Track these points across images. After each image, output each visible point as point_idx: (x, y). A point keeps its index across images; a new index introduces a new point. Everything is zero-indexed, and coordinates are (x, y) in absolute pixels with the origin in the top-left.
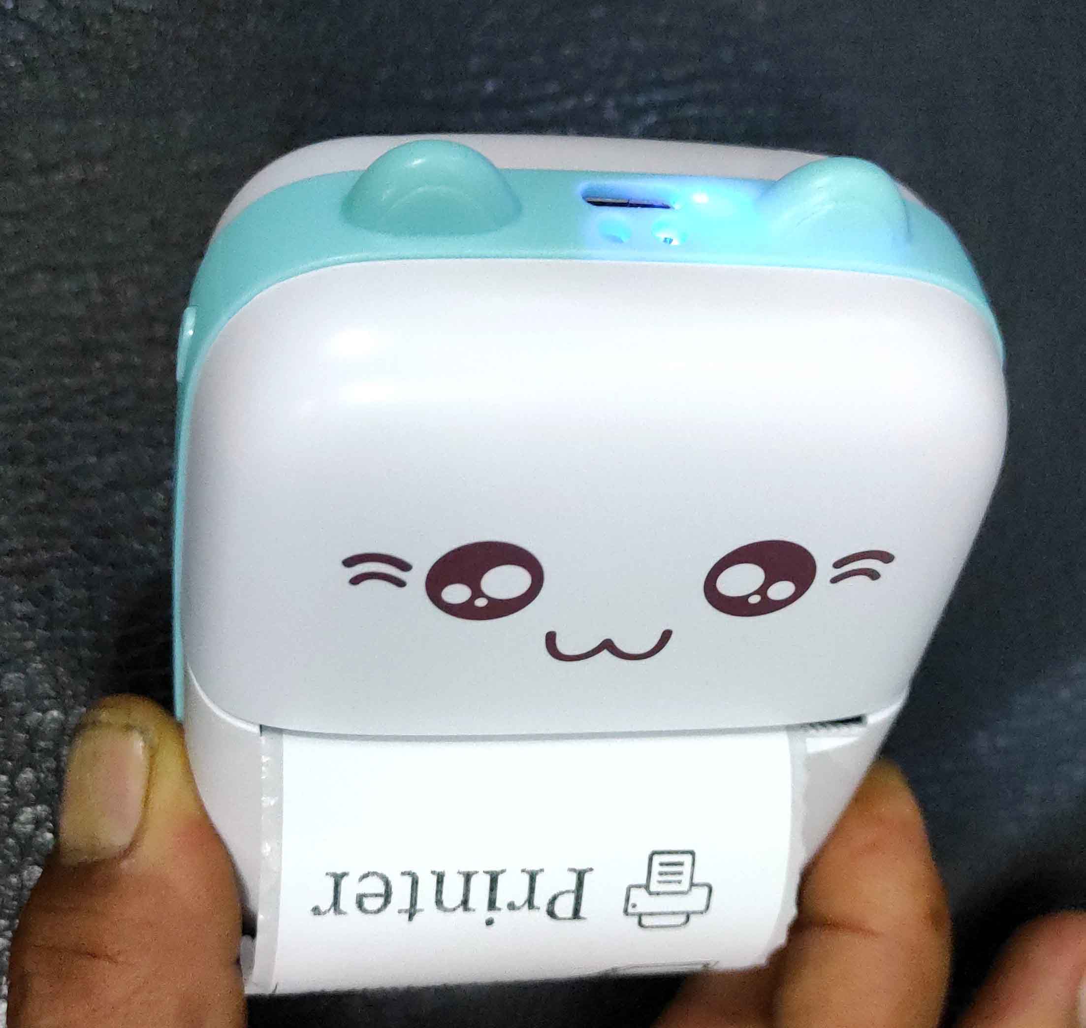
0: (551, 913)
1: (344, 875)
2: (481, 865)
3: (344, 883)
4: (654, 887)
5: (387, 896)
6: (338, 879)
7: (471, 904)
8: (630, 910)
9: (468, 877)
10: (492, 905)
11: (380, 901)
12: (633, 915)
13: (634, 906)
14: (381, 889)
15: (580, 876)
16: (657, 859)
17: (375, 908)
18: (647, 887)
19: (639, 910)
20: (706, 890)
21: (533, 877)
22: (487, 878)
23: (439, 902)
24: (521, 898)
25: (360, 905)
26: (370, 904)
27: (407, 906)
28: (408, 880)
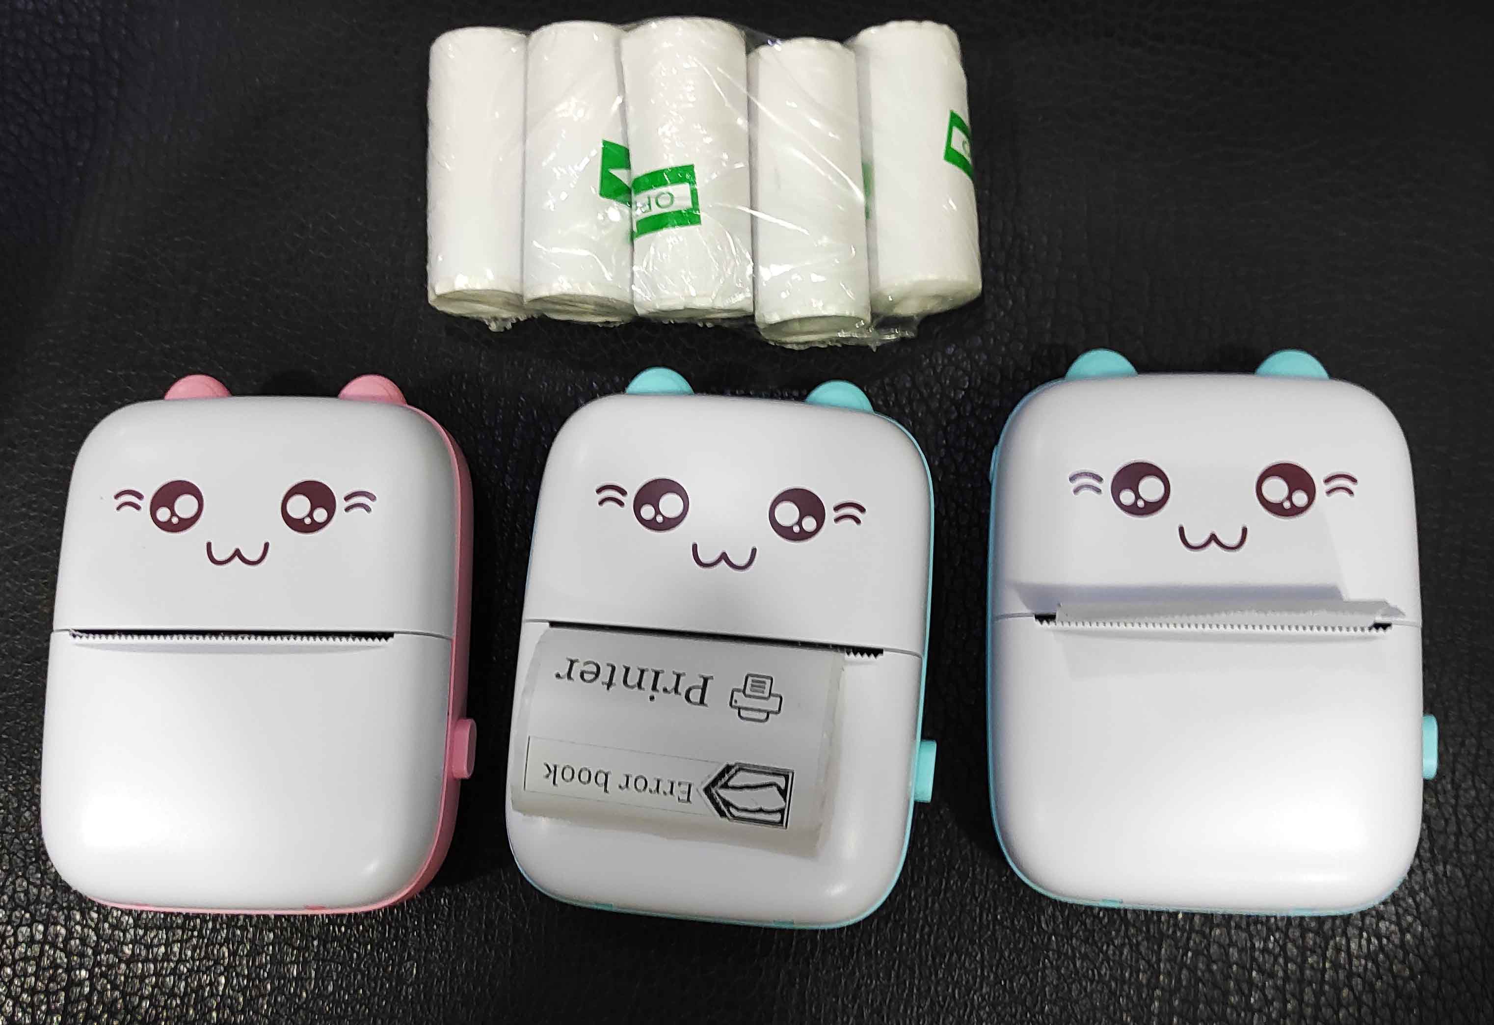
0: (687, 698)
1: (577, 661)
2: (651, 666)
3: (575, 665)
4: (748, 692)
5: (597, 675)
6: (572, 662)
7: (643, 685)
8: (733, 703)
9: (642, 672)
10: (654, 688)
11: (594, 676)
12: (735, 707)
13: (736, 701)
14: (595, 670)
15: (706, 680)
16: (750, 679)
17: (590, 679)
18: (744, 692)
19: (738, 704)
20: (779, 699)
21: (679, 677)
22: (653, 674)
23: (625, 682)
24: (671, 686)
25: (582, 676)
26: (586, 676)
27: (607, 680)
28: (610, 668)
